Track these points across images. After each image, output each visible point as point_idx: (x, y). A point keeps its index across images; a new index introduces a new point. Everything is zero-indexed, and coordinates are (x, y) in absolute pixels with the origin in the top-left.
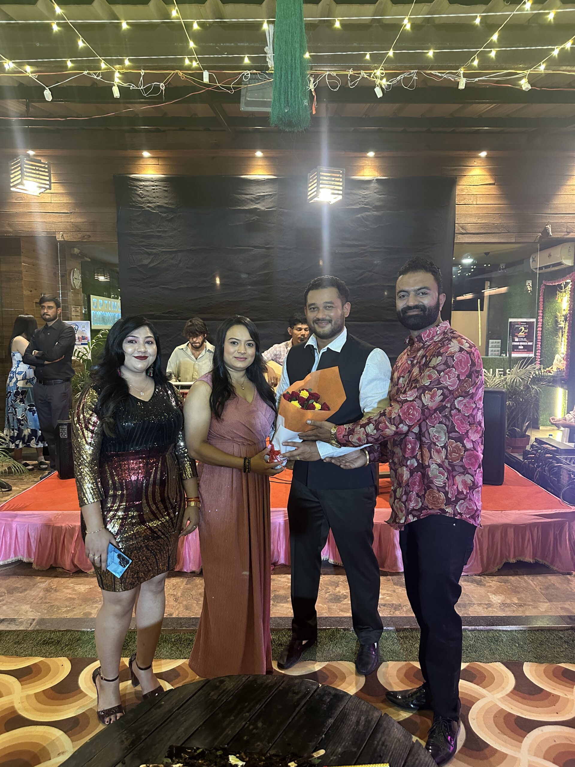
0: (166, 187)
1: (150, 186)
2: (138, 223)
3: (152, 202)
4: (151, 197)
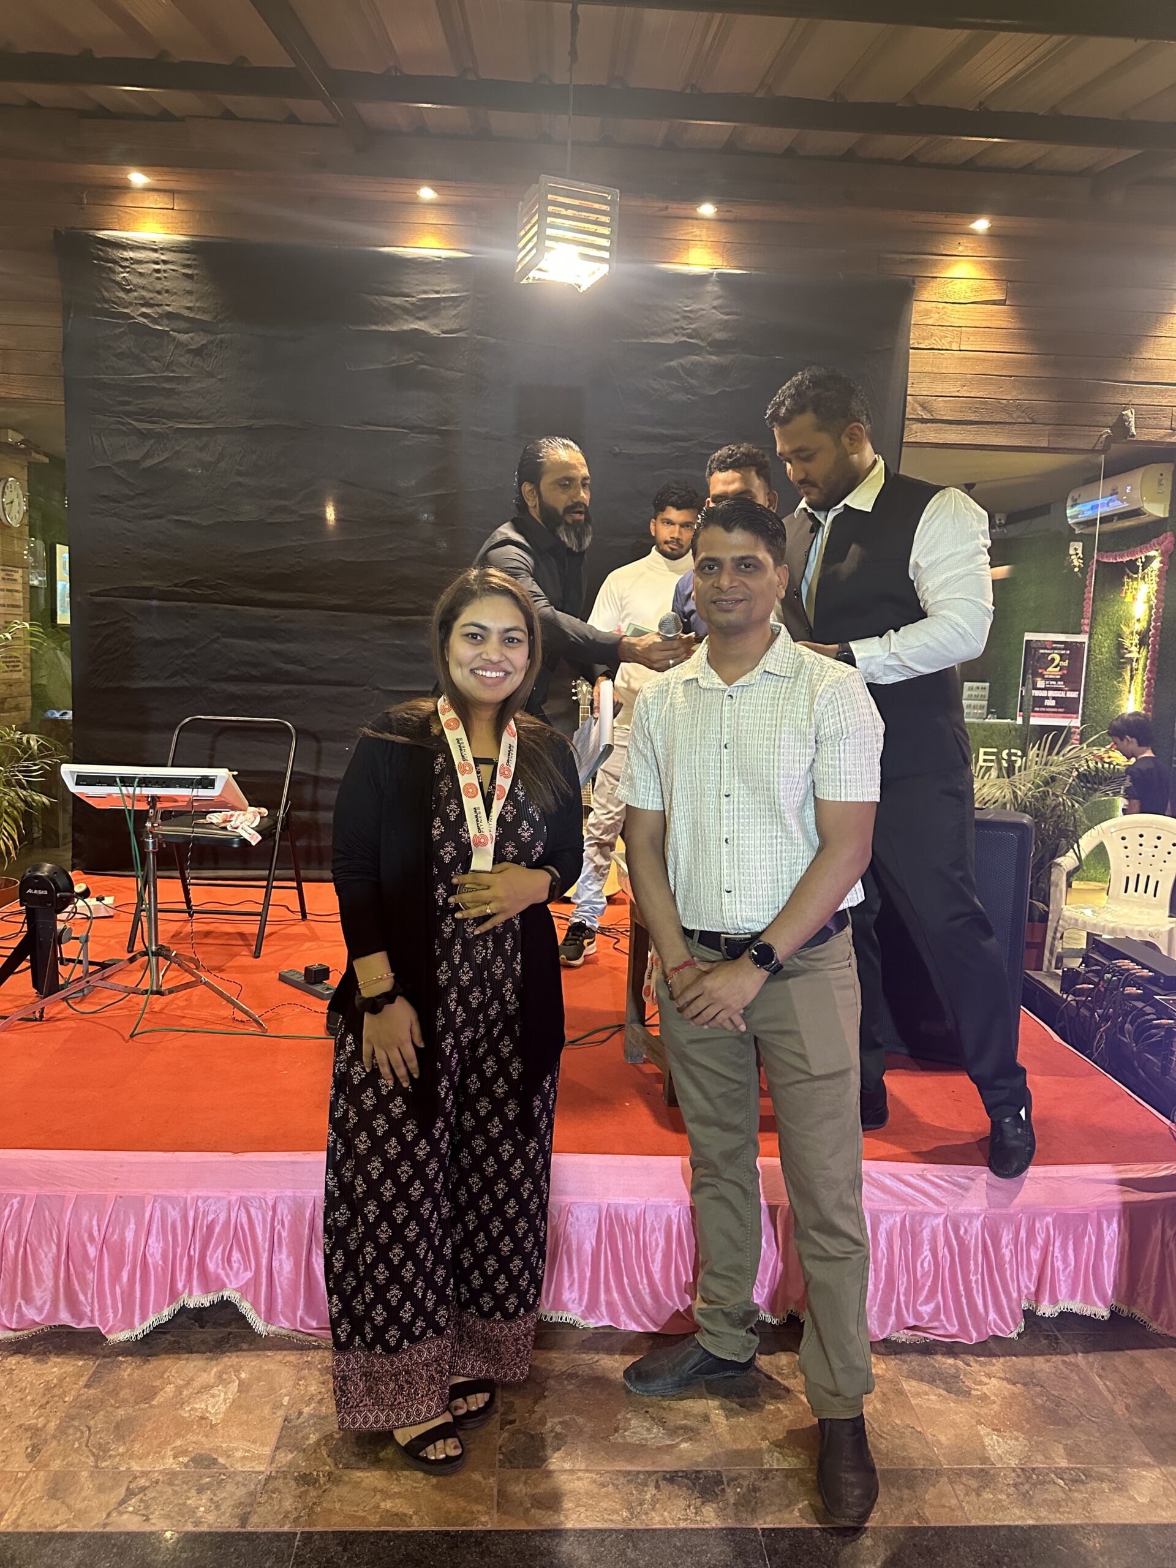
0: (188, 266)
1: (147, 262)
2: (116, 355)
3: (152, 302)
4: (151, 291)
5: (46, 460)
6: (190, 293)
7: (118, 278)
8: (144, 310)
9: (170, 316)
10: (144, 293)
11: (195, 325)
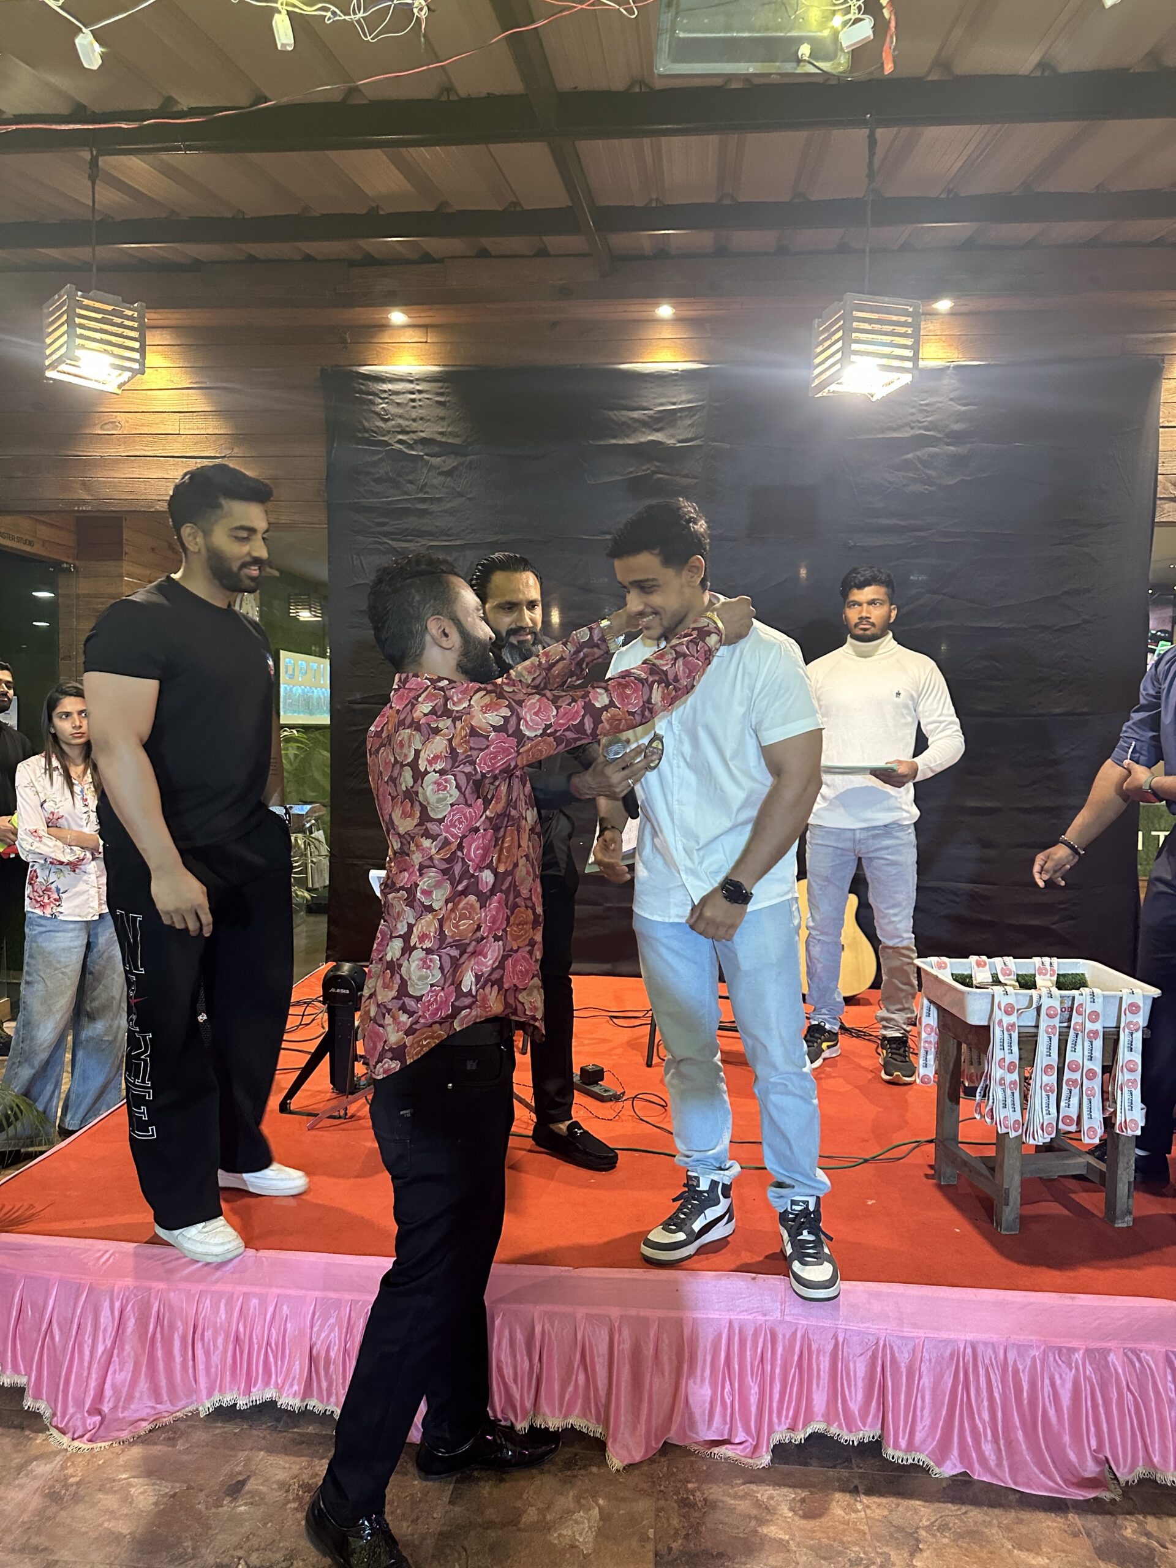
0: (441, 394)
1: (404, 393)
2: (375, 480)
3: (408, 429)
4: (407, 419)
6: (443, 419)
7: (378, 409)
8: (400, 437)
9: (424, 442)
10: (400, 421)
11: (446, 449)
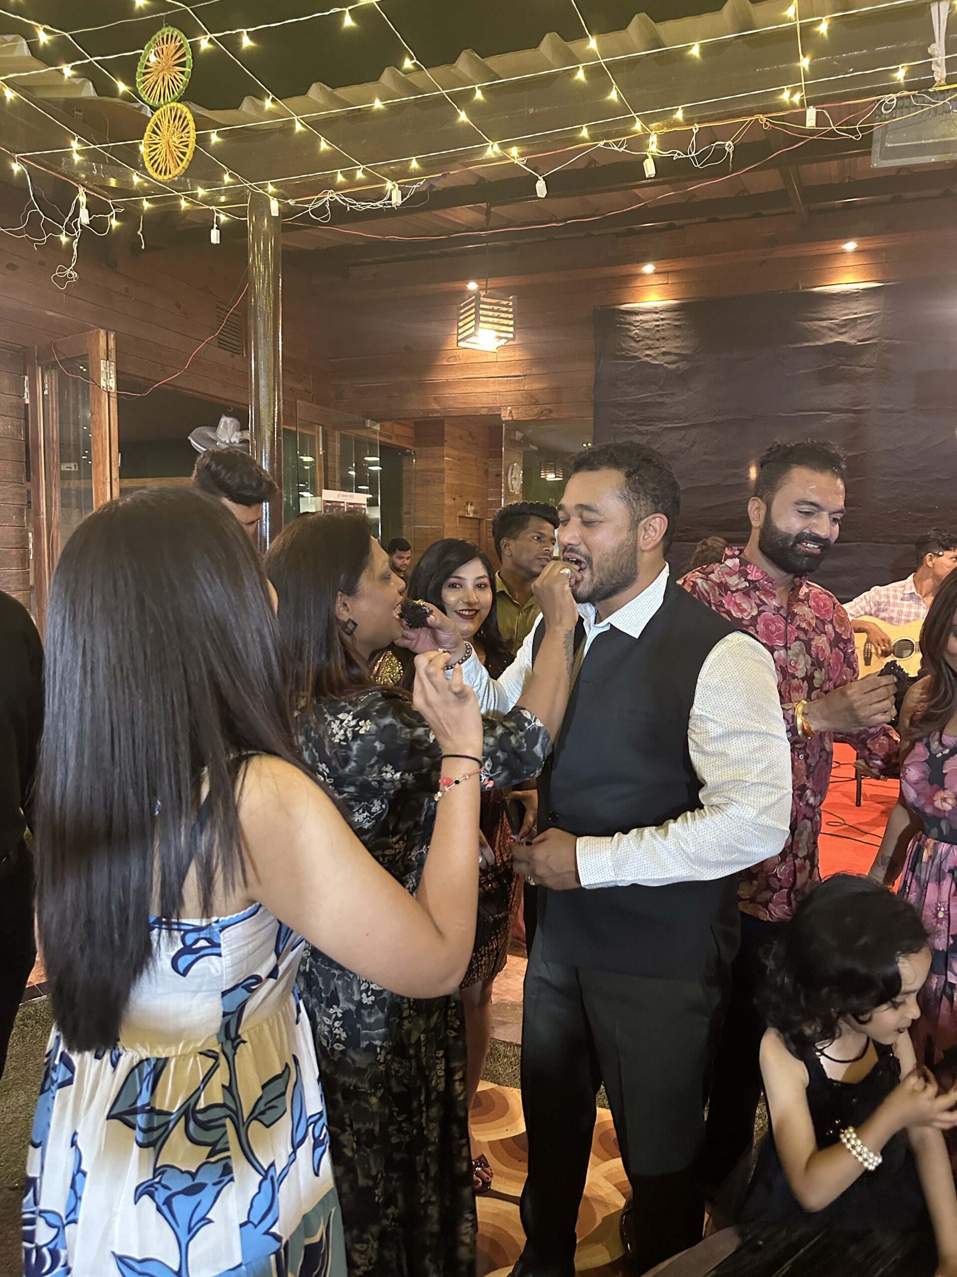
0: (678, 320)
1: (650, 321)
2: (627, 384)
3: (653, 346)
4: (652, 340)
5: (536, 449)
6: (678, 337)
7: (632, 334)
8: (648, 352)
9: (664, 354)
11: (681, 358)
